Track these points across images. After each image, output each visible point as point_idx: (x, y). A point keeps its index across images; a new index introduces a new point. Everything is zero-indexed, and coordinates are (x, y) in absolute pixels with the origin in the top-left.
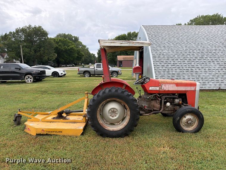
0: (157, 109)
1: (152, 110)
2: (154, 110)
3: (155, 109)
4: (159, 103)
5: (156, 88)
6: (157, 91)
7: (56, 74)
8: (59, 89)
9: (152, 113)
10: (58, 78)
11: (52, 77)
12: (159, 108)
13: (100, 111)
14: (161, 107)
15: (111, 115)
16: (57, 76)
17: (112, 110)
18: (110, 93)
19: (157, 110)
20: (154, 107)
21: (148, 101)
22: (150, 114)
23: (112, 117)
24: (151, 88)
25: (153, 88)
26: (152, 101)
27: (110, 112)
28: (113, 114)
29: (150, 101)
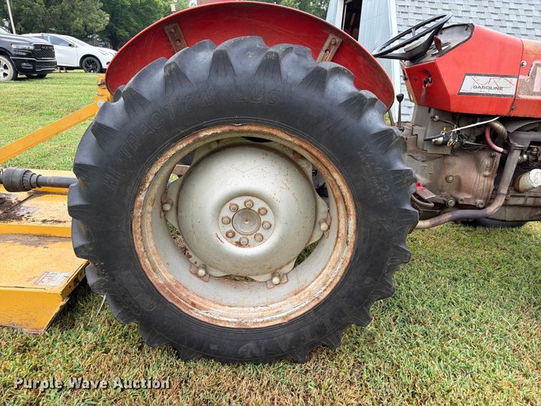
0: (476, 197)
1: (451, 202)
2: (459, 206)
3: (464, 197)
4: (490, 169)
5: (501, 82)
6: (501, 99)
7: (93, 62)
8: (80, 100)
9: (447, 216)
10: (99, 74)
11: (83, 71)
12: (485, 195)
13: (162, 204)
14: (496, 192)
15: (230, 235)
16: (94, 70)
17: (240, 202)
18: (222, 81)
19: (472, 203)
20: (459, 186)
21: (431, 158)
22: (433, 221)
23: (239, 244)
24: (470, 85)
25: (483, 80)
26: (450, 160)
27: (226, 212)
28: (246, 228)
29: (445, 156)
